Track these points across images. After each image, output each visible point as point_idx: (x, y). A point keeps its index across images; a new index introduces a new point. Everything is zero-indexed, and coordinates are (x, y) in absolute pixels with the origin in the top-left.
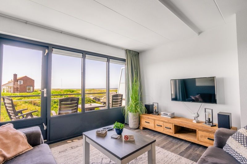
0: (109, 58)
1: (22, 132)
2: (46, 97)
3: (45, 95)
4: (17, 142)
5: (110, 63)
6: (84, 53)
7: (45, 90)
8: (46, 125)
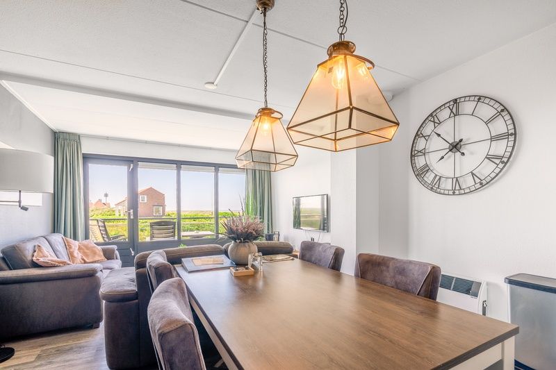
0: (217, 167)
1: (99, 247)
2: (133, 219)
3: (132, 217)
4: (95, 253)
5: (219, 174)
6: (179, 164)
7: (132, 211)
8: (133, 250)
